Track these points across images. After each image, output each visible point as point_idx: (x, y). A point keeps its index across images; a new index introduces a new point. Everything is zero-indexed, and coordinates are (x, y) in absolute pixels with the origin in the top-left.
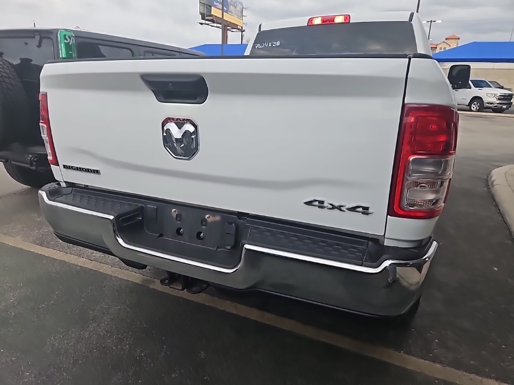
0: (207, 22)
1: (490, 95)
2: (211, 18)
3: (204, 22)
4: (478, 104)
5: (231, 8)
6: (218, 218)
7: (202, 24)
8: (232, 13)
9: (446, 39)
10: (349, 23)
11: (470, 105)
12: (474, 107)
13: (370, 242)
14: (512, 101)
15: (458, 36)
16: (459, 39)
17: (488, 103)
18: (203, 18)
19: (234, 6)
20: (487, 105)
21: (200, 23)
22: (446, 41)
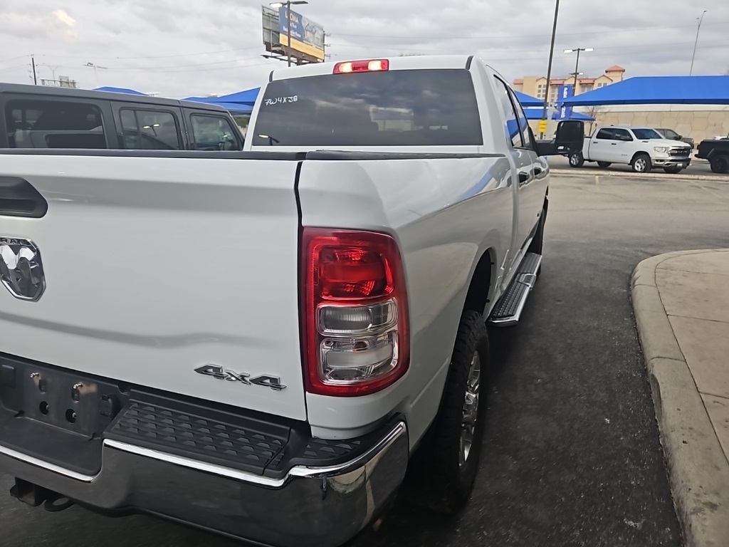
0: (274, 54)
1: (659, 149)
2: (280, 49)
3: (269, 54)
4: (644, 162)
5: (308, 35)
6: (93, 388)
7: (267, 57)
8: (309, 42)
9: (606, 72)
10: (388, 70)
11: (632, 163)
12: (638, 166)
13: (292, 430)
14: (690, 157)
15: (623, 67)
16: (624, 71)
17: (657, 161)
18: (268, 49)
19: (311, 32)
20: (656, 162)
21: (264, 56)
22: (606, 74)
